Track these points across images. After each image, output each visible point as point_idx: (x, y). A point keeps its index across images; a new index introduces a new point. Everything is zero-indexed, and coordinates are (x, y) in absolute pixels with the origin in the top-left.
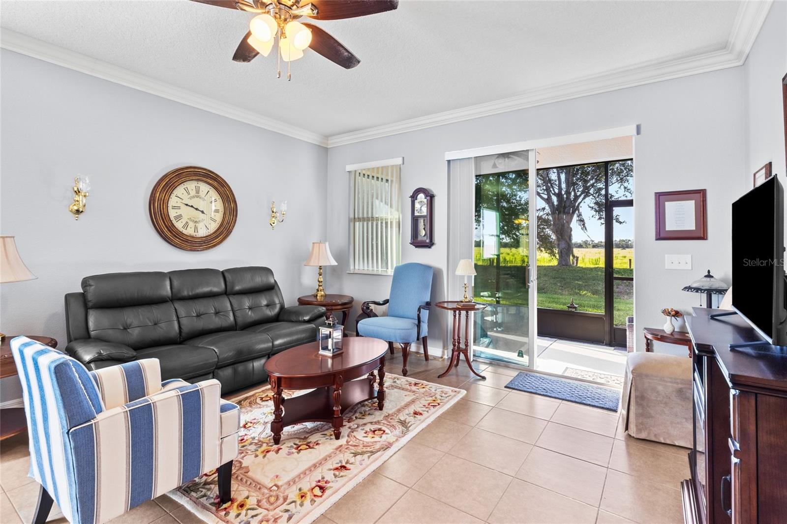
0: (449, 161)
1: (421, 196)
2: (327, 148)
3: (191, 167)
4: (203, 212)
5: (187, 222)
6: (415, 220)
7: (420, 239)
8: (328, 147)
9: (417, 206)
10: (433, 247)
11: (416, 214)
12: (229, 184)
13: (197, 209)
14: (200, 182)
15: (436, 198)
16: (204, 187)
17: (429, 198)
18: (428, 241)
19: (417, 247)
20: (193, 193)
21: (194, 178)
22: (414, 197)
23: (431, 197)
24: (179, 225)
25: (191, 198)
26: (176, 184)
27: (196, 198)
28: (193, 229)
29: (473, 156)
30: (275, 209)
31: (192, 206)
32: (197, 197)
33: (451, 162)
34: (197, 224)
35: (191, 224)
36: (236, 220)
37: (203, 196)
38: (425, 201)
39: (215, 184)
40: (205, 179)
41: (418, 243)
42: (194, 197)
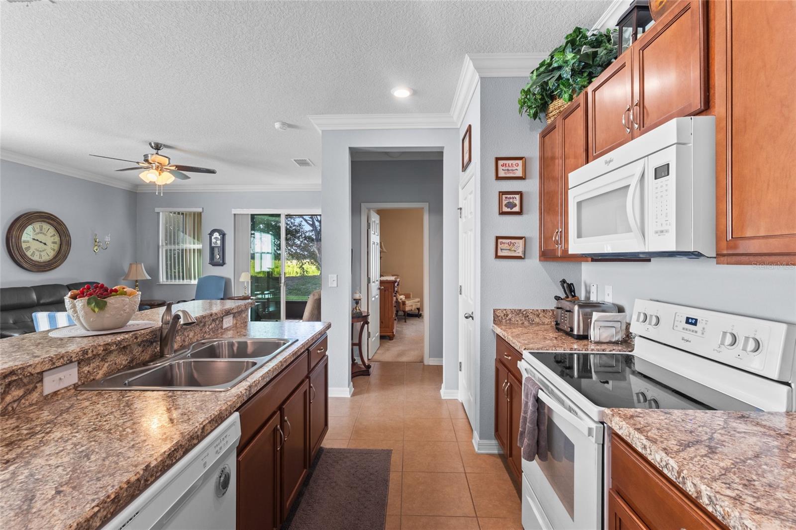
0: (235, 215)
1: (216, 235)
2: (136, 193)
3: (38, 212)
4: (45, 244)
5: (34, 252)
6: (212, 249)
7: (215, 260)
8: (138, 192)
9: (213, 240)
10: (225, 266)
11: (213, 245)
12: (65, 223)
13: (41, 242)
14: (42, 223)
15: (226, 236)
16: (46, 226)
17: (221, 236)
18: (221, 262)
19: (213, 265)
20: (38, 230)
21: (40, 220)
22: (211, 234)
23: (223, 235)
24: (29, 254)
25: (36, 234)
26: (27, 225)
27: (40, 235)
28: (38, 256)
29: (250, 213)
30: (97, 240)
31: (37, 240)
32: (41, 233)
33: (236, 216)
34: (41, 253)
35: (37, 253)
36: (70, 249)
37: (45, 233)
38: (219, 237)
39: (55, 224)
40: (47, 220)
41: (213, 263)
42: (38, 233)
